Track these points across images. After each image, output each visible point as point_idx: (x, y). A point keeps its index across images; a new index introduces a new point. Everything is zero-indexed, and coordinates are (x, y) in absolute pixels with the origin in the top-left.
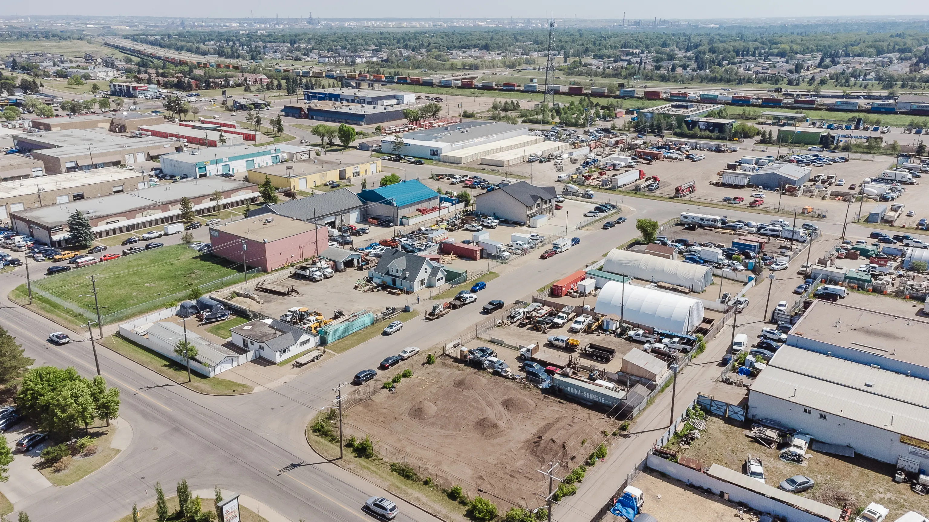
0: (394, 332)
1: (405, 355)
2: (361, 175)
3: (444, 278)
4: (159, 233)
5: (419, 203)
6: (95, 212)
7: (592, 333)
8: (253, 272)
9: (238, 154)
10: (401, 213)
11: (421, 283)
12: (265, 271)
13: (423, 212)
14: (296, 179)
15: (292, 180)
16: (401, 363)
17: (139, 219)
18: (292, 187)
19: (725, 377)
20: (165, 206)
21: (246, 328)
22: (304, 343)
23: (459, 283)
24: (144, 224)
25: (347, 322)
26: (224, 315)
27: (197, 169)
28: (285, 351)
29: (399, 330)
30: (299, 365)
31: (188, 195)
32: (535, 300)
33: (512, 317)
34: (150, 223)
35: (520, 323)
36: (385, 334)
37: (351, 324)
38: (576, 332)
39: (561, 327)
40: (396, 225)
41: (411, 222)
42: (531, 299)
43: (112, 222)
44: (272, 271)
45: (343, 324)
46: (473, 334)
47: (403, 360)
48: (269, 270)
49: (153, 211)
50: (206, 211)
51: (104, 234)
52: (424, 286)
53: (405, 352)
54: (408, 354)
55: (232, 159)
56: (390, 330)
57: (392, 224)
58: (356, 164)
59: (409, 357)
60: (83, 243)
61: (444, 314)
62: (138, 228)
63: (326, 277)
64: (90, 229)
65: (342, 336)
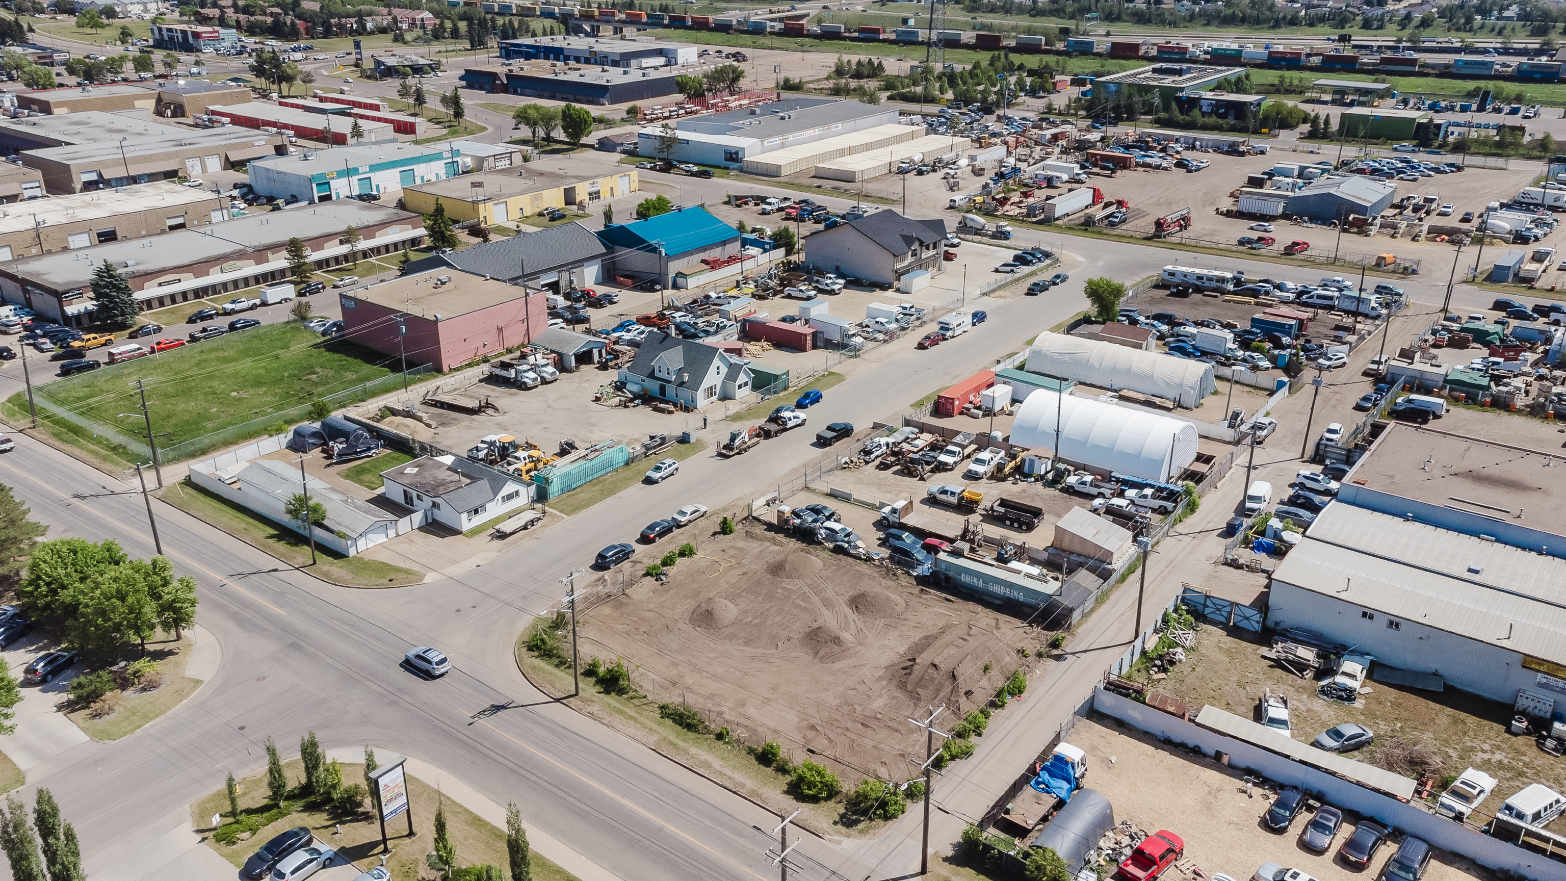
0: (663, 479)
1: (683, 519)
2: (602, 197)
3: (750, 383)
4: (251, 302)
5: (704, 249)
6: (137, 264)
7: (1004, 479)
8: (419, 372)
9: (386, 159)
10: (674, 267)
11: (710, 391)
12: (438, 370)
13: (714, 265)
14: (490, 204)
15: (481, 206)
16: (676, 531)
17: (215, 277)
18: (482, 219)
19: (1230, 557)
20: (260, 253)
21: (408, 471)
22: (510, 497)
23: (775, 393)
24: (225, 286)
25: (582, 462)
26: (369, 449)
27: (314, 185)
28: (476, 512)
29: (672, 474)
30: (502, 536)
31: (300, 235)
32: (907, 423)
33: (868, 453)
34: (236, 284)
35: (881, 463)
36: (649, 481)
37: (589, 464)
38: (977, 479)
39: (951, 470)
40: (665, 288)
41: (692, 282)
42: (900, 421)
43: (168, 283)
44: (451, 370)
45: (576, 465)
46: (800, 482)
47: (679, 526)
48: (445, 369)
49: (239, 263)
50: (332, 262)
51: (155, 304)
52: (715, 398)
53: (683, 513)
54: (687, 518)
55: (374, 168)
56: (656, 475)
57: (658, 287)
58: (595, 177)
59: (690, 522)
60: (120, 319)
61: (749, 447)
62: (215, 293)
63: (544, 382)
64: (130, 295)
65: (574, 486)
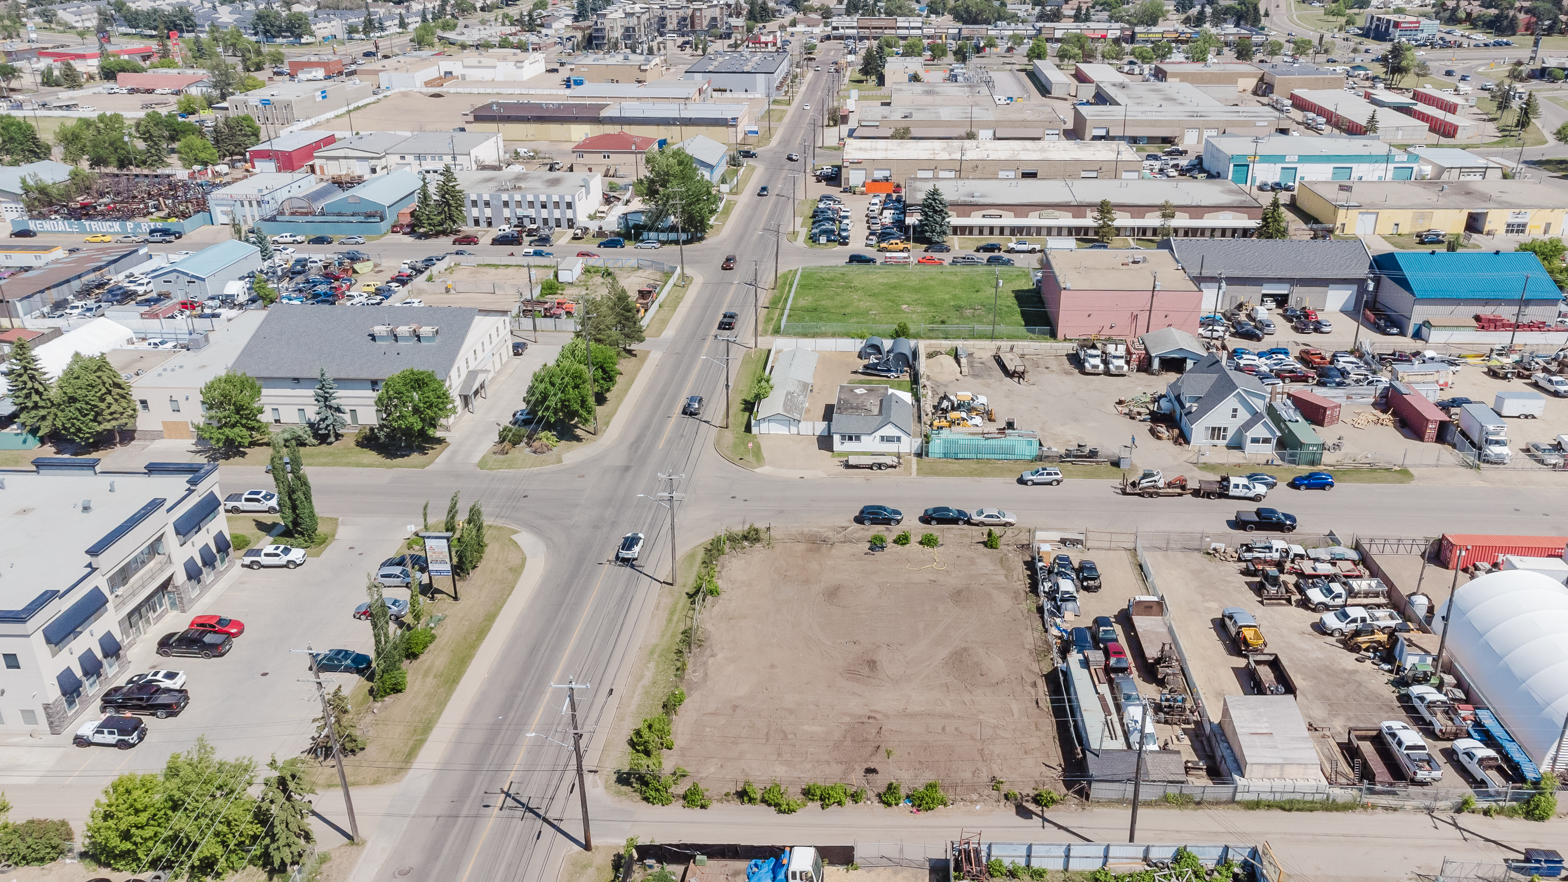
0: (1035, 484)
2: (1527, 232)
3: (1274, 441)
4: (1031, 247)
5: (1486, 302)
6: (982, 196)
8: (1034, 333)
11: (1216, 432)
12: (1053, 335)
13: (1482, 323)
14: (1353, 213)
15: (1342, 213)
16: (961, 526)
17: (1032, 220)
18: (1338, 225)
20: (1078, 209)
21: (858, 391)
22: (889, 439)
24: (1039, 230)
26: (889, 371)
27: (1231, 165)
28: (850, 438)
29: (1050, 484)
30: (848, 466)
32: (1357, 547)
34: (1049, 230)
36: (1021, 481)
37: (983, 442)
38: (1324, 633)
39: (1314, 610)
41: (1436, 336)
43: (991, 216)
44: (1065, 340)
45: (968, 437)
47: (968, 522)
48: (1060, 335)
49: (1057, 213)
50: (1149, 233)
53: (980, 513)
54: (981, 518)
55: (1303, 159)
57: (1395, 330)
59: (983, 524)
63: (1107, 373)
64: (944, 218)
65: (960, 456)
